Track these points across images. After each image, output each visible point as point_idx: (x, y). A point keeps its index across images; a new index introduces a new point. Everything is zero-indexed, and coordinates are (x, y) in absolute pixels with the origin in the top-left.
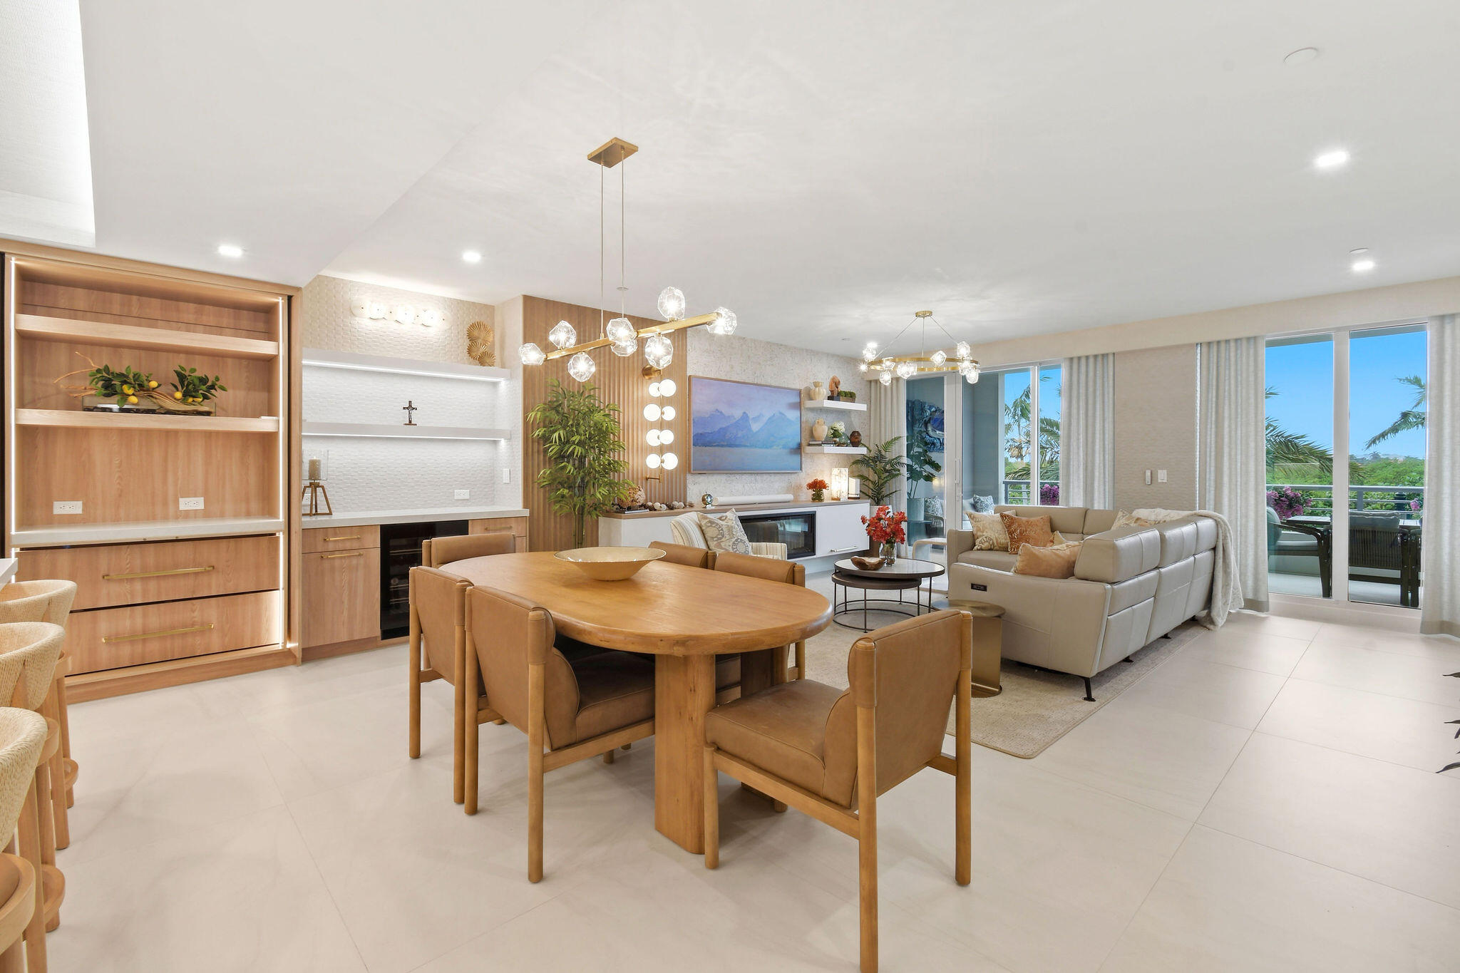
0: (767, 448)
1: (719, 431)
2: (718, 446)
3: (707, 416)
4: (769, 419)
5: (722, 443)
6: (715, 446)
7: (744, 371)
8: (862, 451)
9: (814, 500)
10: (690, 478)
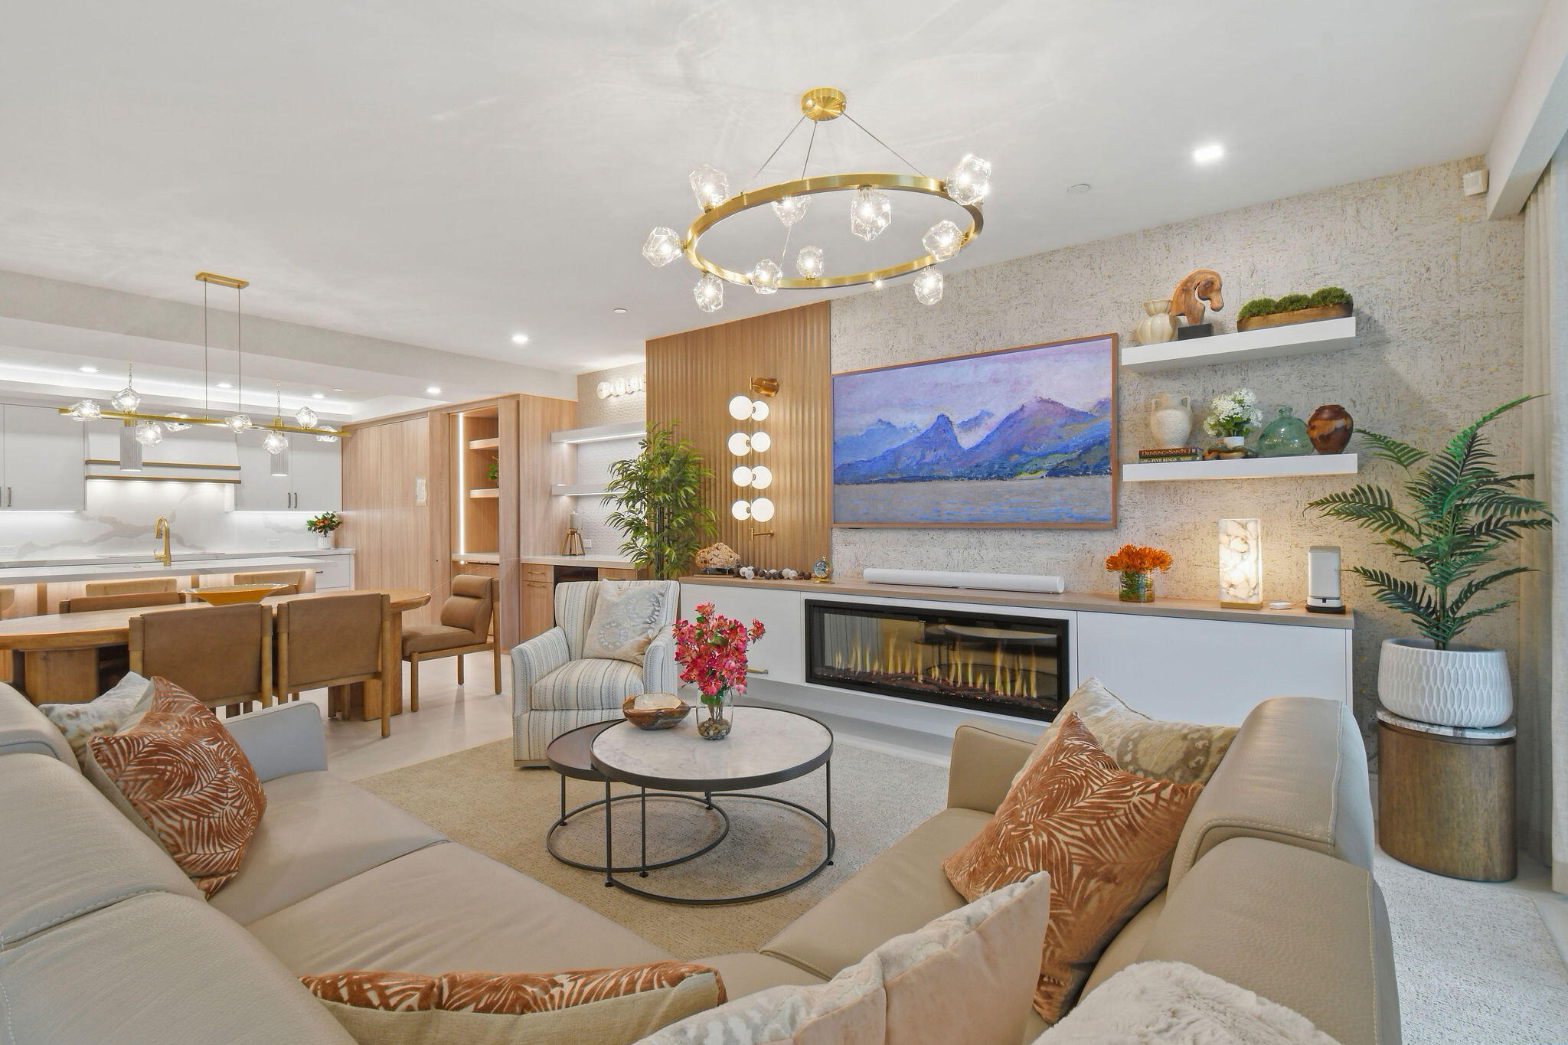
0: (1001, 479)
1: (884, 457)
2: (883, 481)
3: (860, 434)
4: (1008, 418)
5: (890, 476)
6: (875, 482)
7: (949, 336)
8: (1345, 463)
9: (1124, 597)
10: (838, 536)
